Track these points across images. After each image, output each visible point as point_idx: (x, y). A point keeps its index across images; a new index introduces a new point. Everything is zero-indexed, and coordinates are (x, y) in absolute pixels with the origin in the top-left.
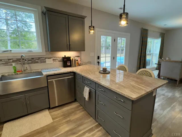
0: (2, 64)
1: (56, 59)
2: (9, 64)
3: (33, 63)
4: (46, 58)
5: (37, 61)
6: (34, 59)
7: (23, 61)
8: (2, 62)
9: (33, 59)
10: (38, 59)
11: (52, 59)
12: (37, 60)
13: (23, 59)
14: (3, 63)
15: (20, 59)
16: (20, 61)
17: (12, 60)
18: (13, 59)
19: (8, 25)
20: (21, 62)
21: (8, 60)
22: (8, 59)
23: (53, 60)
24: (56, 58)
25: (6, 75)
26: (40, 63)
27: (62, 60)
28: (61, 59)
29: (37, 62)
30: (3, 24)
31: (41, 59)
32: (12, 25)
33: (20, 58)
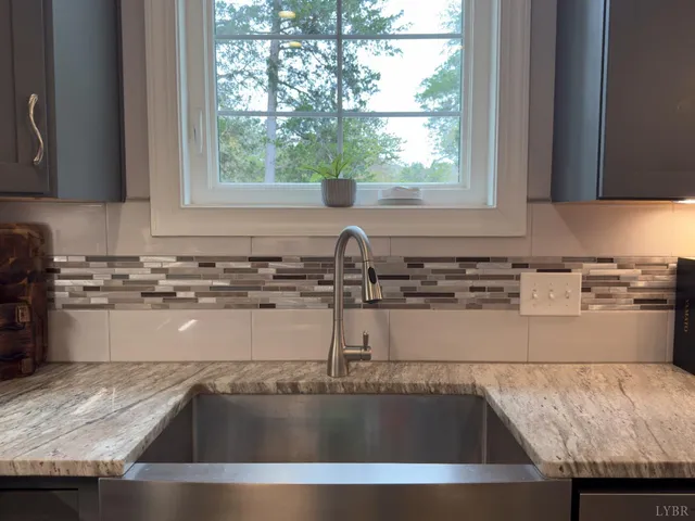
0: (215, 291)
1: (616, 281)
2: (251, 294)
3: (411, 300)
4: (526, 266)
5: (444, 284)
6: (427, 266)
7: (348, 277)
8: (215, 277)
9: (417, 271)
10: (455, 266)
11: (576, 276)
12: (450, 275)
13: (349, 266)
14: (217, 283)
15: (327, 263)
16: (328, 277)
17: (272, 269)
18: (278, 259)
19: (278, 89)
20: (330, 283)
21: (248, 265)
22: (251, 259)
23: (585, 289)
24: (610, 270)
25: (222, 384)
26: (470, 306)
27: (670, 296)
28: (665, 278)
29: (447, 297)
30: (259, 87)
31: (482, 268)
32: (291, 87)
33: (330, 253)
